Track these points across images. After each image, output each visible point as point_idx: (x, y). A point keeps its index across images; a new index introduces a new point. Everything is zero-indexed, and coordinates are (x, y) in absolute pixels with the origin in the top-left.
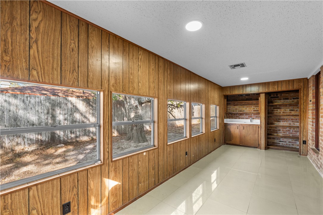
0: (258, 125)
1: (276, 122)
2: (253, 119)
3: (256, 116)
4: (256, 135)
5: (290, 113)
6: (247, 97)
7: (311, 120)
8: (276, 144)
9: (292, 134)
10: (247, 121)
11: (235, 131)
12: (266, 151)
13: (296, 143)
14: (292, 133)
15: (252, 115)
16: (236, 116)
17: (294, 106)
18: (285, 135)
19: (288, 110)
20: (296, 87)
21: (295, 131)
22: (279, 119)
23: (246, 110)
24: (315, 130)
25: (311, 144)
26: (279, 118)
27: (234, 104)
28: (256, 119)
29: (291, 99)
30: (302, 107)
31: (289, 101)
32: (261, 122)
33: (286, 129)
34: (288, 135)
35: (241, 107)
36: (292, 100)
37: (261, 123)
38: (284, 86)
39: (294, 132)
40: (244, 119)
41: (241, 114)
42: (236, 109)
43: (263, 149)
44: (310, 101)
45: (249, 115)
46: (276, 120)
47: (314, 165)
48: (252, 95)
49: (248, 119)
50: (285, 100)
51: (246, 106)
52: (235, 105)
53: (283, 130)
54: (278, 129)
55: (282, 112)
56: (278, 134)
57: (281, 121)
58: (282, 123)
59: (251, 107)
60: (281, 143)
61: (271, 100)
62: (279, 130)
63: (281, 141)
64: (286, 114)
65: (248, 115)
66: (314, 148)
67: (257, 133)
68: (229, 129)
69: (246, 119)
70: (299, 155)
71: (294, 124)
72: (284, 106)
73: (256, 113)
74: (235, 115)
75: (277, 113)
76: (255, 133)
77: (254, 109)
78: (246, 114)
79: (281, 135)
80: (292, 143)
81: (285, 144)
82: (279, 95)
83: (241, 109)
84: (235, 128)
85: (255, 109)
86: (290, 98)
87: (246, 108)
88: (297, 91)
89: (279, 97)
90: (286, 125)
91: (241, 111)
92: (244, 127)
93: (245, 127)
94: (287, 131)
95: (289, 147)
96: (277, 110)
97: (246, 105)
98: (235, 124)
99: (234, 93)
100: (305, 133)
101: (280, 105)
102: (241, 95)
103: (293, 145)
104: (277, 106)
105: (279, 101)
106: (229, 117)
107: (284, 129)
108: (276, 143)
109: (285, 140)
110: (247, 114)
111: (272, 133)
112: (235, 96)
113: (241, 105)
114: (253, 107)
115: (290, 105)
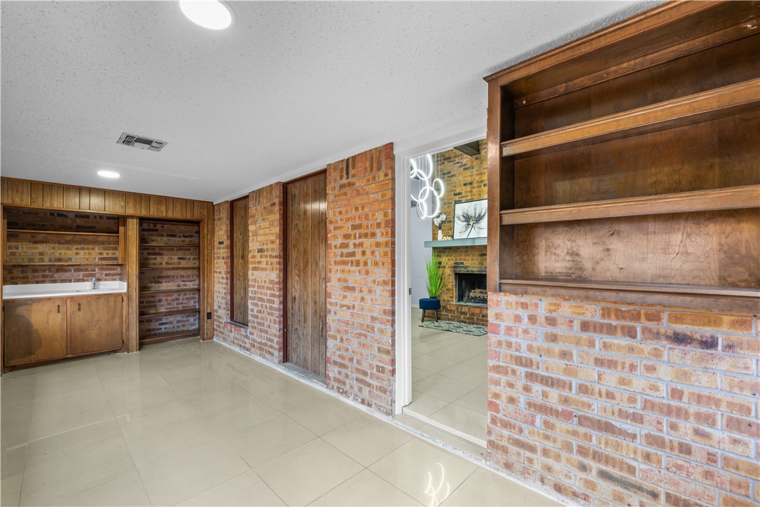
0: (120, 294)
1: (153, 285)
2: (99, 280)
3: (108, 272)
4: (117, 321)
5: (179, 263)
6: (79, 222)
7: (225, 276)
8: (153, 332)
9: (181, 305)
10: (84, 288)
11: (46, 321)
12: (142, 351)
13: (188, 320)
14: (182, 303)
15: (97, 270)
16: (41, 274)
17: (185, 250)
18: (171, 308)
19: (176, 257)
20: (196, 215)
21: (187, 299)
22: (159, 277)
23: (78, 257)
24: (229, 291)
25: (222, 313)
26: (159, 275)
27: (35, 237)
28: (106, 280)
29: (180, 237)
30: (206, 253)
31: (176, 239)
32: (129, 287)
33: (172, 296)
34: (175, 308)
35: (60, 249)
36: (183, 239)
37: (128, 290)
38: (178, 209)
39: (185, 301)
40: (70, 281)
41: (61, 269)
42: (41, 254)
43: (135, 349)
44: (221, 243)
45: (86, 270)
46: (152, 280)
47: (237, 349)
48: (96, 217)
49: (83, 280)
50: (170, 238)
51: (76, 247)
52: (36, 242)
53: (167, 300)
54: (157, 298)
55: (164, 263)
56: (157, 310)
57: (163, 280)
58: (165, 286)
59: (93, 249)
60: (163, 327)
61: (144, 235)
62: (160, 301)
63: (163, 324)
64: (171, 266)
65: (84, 272)
66: (229, 321)
67: (118, 315)
68: (24, 317)
69: (79, 281)
70: (201, 341)
71: (186, 285)
72: (168, 250)
73: (107, 265)
74: (35, 271)
75: (155, 264)
76: (114, 317)
77: (101, 254)
78: (78, 268)
79: (163, 310)
80: (183, 323)
81: (170, 328)
82: (159, 226)
83: (60, 254)
84: (50, 312)
85: (105, 256)
86: (179, 235)
87: (77, 251)
88: (197, 223)
89: (160, 230)
90: (172, 288)
91: (60, 260)
92: (79, 305)
93: (83, 302)
94: (173, 300)
95: (178, 332)
96: (156, 259)
97: (79, 243)
98: (49, 299)
99: (47, 205)
100: (210, 300)
101: (161, 248)
102: (61, 214)
103: (183, 326)
104: (154, 249)
105: (159, 239)
106: (12, 278)
107: (169, 298)
108: (154, 330)
109: (171, 319)
110: (81, 267)
111: (146, 310)
112: (37, 214)
113: (60, 243)
114: (97, 250)
115: (180, 248)
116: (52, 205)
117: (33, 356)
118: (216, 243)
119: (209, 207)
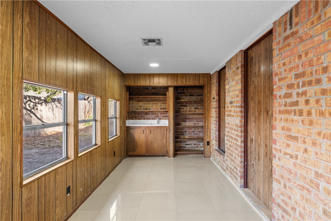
0: (166, 127)
1: (182, 122)
2: (160, 119)
3: (163, 115)
4: (165, 140)
5: (195, 111)
6: (153, 91)
7: (215, 119)
8: (182, 149)
9: (196, 135)
10: (153, 123)
11: (140, 137)
12: (175, 158)
13: (199, 144)
14: (196, 134)
15: (159, 114)
16: (140, 115)
17: (198, 103)
18: (190, 136)
19: (193, 107)
20: (201, 83)
21: (199, 132)
22: (186, 119)
23: (153, 108)
24: (218, 129)
25: (214, 143)
26: (185, 117)
27: (138, 99)
28: (163, 119)
29: (195, 96)
30: (206, 105)
31: (193, 97)
32: (169, 123)
33: (191, 129)
34: (193, 136)
35: (146, 104)
36: (197, 97)
37: (169, 125)
38: (192, 80)
39: (198, 133)
40: (150, 119)
41: (147, 113)
42: (140, 106)
43: (172, 156)
44: (214, 98)
45: (155, 114)
46: (182, 120)
47: (220, 168)
48: (159, 88)
49: (154, 119)
50: (190, 97)
51: (152, 103)
52: (139, 101)
53: (189, 132)
54: (185, 130)
55: (188, 111)
56: (184, 136)
57: (187, 120)
58: (188, 124)
59: (158, 104)
60: (187, 146)
61: (178, 96)
62: (186, 132)
63: (187, 144)
64: (191, 113)
65: (155, 115)
66: (217, 148)
67: (165, 137)
68: (132, 134)
69: (153, 119)
70: (204, 158)
71: (198, 124)
72: (189, 103)
73: (163, 112)
74: (139, 114)
75: (183, 111)
76: (163, 138)
77: (161, 106)
78: (153, 113)
79: (187, 137)
80: (197, 146)
81: (190, 147)
82: (185, 91)
83: (146, 106)
84: (141, 133)
85: (162, 107)
86: (195, 95)
87: (152, 105)
88: (201, 87)
89: (186, 93)
90: (192, 125)
91: (146, 109)
92: (150, 131)
93: (152, 130)
94: (192, 132)
95: (194, 151)
96: (184, 108)
97: (153, 101)
98: (140, 127)
99: (139, 84)
100: (208, 133)
101: (186, 102)
102: (146, 88)
103: (197, 147)
104: (183, 103)
105: (185, 97)
106: (132, 117)
107: (190, 130)
108: (183, 147)
109: (191, 142)
110: (154, 113)
111: (179, 136)
112: (139, 88)
113: (146, 101)
114: (159, 105)
115: (195, 102)
116: (140, 84)
117: (135, 152)
118: (212, 98)
119: (208, 76)
